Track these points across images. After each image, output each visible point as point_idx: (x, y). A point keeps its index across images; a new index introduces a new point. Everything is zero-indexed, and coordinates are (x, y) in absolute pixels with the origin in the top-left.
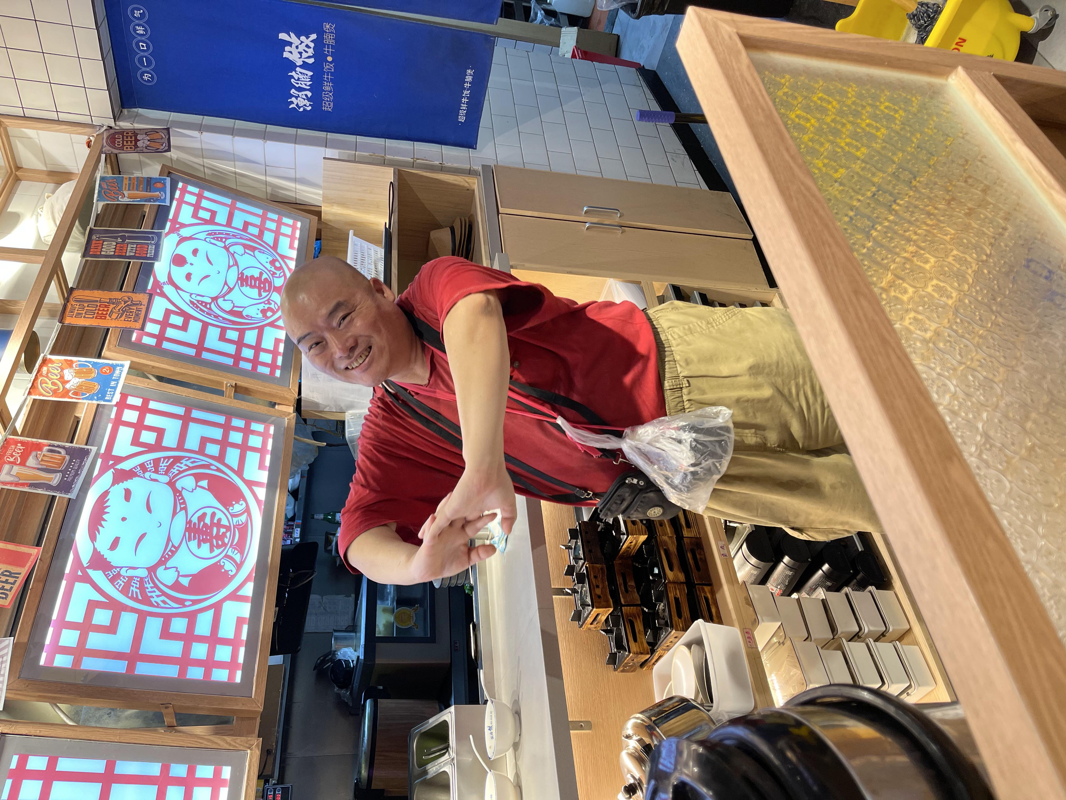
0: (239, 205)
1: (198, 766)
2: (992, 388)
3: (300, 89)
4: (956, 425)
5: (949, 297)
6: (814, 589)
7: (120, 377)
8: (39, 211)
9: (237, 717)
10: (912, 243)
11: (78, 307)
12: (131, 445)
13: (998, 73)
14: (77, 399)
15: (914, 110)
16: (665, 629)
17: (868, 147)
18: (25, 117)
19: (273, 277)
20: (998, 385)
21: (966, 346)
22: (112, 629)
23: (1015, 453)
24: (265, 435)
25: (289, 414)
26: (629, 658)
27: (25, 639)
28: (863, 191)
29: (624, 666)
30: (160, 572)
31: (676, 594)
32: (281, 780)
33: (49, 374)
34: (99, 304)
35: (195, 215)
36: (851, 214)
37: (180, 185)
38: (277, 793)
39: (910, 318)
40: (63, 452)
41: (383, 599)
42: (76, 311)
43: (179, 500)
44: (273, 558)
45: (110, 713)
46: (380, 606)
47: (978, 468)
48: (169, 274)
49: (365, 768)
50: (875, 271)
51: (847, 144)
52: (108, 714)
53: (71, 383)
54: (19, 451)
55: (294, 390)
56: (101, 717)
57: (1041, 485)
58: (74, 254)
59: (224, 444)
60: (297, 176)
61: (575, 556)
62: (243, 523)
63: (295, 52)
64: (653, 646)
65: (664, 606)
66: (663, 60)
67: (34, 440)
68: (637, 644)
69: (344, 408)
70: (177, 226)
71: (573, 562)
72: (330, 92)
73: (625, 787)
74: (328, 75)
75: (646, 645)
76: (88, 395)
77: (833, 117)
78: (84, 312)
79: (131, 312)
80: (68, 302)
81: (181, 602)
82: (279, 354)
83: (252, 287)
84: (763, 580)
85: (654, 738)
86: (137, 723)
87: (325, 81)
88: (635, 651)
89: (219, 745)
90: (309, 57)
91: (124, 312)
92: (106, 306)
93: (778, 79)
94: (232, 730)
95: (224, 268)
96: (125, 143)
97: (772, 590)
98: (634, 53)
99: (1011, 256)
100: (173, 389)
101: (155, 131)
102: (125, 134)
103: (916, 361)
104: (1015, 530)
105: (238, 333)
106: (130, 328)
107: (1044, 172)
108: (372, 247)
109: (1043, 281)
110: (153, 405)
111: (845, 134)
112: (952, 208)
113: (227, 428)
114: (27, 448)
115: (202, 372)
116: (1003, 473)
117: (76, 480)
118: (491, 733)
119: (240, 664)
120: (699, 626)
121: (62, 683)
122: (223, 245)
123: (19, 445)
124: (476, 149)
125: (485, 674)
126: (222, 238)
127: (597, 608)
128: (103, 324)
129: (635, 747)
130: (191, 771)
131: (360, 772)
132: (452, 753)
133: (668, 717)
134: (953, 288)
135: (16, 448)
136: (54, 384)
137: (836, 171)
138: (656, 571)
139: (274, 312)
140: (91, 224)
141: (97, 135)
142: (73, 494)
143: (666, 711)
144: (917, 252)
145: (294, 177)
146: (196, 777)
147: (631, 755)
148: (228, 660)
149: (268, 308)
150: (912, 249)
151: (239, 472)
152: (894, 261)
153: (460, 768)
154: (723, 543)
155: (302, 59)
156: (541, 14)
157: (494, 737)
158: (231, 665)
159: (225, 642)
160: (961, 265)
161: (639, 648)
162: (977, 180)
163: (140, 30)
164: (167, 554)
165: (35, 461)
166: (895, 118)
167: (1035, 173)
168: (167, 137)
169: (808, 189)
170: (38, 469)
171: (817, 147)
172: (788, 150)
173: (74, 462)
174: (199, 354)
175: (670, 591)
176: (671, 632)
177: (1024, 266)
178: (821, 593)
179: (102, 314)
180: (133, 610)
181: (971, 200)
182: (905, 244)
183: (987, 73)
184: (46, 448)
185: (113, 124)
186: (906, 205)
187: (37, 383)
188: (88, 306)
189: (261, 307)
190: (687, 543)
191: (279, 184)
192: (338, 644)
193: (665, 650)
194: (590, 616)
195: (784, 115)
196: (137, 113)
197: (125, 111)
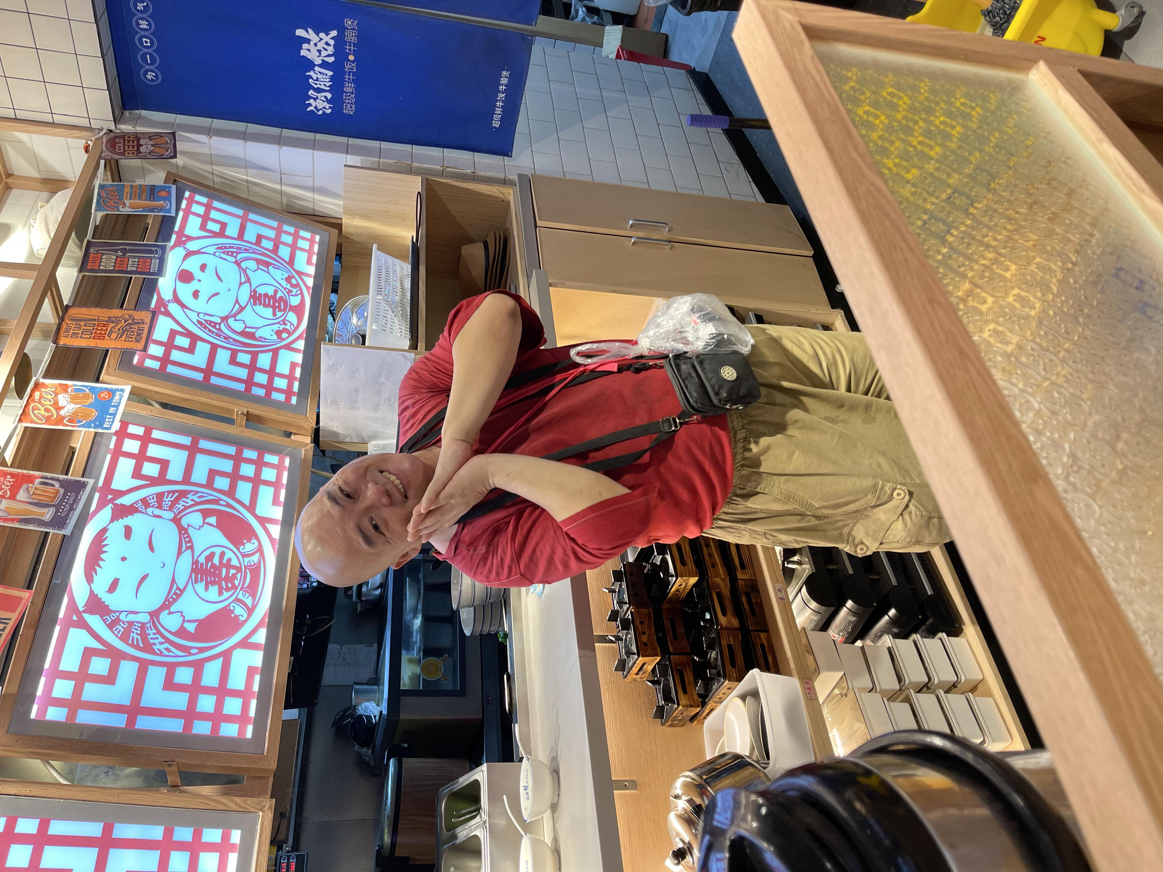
0: (252, 216)
1: (204, 829)
2: (1079, 405)
3: (319, 90)
4: (1041, 445)
5: (1032, 307)
6: (879, 637)
7: (119, 403)
8: (32, 222)
9: (247, 777)
10: (991, 249)
11: (73, 326)
12: (133, 477)
13: (1083, 68)
14: (72, 426)
15: (992, 107)
16: (717, 679)
17: (942, 146)
18: (16, 119)
19: (289, 295)
20: (1086, 403)
21: (1051, 360)
22: (110, 679)
23: (1105, 475)
24: (279, 468)
25: (307, 444)
26: (678, 711)
27: (14, 690)
28: (937, 193)
29: (673, 720)
30: (164, 617)
31: (729, 641)
32: (296, 847)
33: (42, 400)
34: (97, 323)
35: (203, 227)
36: (925, 217)
37: (187, 194)
38: (291, 860)
39: (989, 330)
40: (57, 485)
41: (409, 648)
42: (72, 331)
43: (185, 538)
44: (288, 602)
45: (108, 771)
46: (405, 657)
47: (1065, 491)
48: (175, 291)
49: (388, 833)
50: (951, 279)
51: (919, 143)
52: (105, 773)
53: (66, 409)
54: (9, 484)
55: (312, 419)
56: (97, 776)
57: (1134, 510)
58: (69, 269)
59: (235, 477)
60: (315, 185)
61: (620, 600)
62: (255, 564)
63: (313, 49)
64: (704, 699)
65: (717, 654)
66: (715, 61)
67: (25, 471)
68: (686, 696)
69: (366, 439)
70: (183, 240)
71: (617, 607)
72: (352, 93)
73: (674, 852)
74: (349, 75)
75: (696, 697)
76: (84, 422)
77: (904, 113)
78: (80, 332)
79: (132, 332)
80: (63, 321)
81: (186, 650)
82: (295, 379)
83: (265, 306)
84: (824, 626)
85: (705, 797)
86: (138, 782)
87: (346, 81)
88: (685, 703)
89: (228, 806)
90: (329, 56)
91: (124, 331)
92: (104, 325)
93: (844, 73)
94: (243, 790)
95: (234, 287)
96: (126, 148)
97: (834, 637)
98: (684, 53)
99: (1099, 265)
100: (178, 417)
101: (160, 135)
102: (126, 138)
103: (998, 376)
104: (1106, 558)
105: (250, 356)
106: (131, 349)
107: (1134, 174)
108: (398, 263)
109: (1133, 291)
110: (156, 434)
111: (918, 132)
112: (1034, 212)
113: (238, 460)
114: (17, 480)
115: (211, 399)
116: (1092, 496)
117: (70, 516)
118: (527, 794)
119: (251, 717)
120: (754, 675)
121: (54, 738)
122: (234, 260)
123: (8, 477)
124: (511, 157)
125: (520, 729)
126: (232, 252)
127: (643, 656)
128: (102, 344)
129: (684, 808)
130: (197, 834)
131: (382, 838)
132: (484, 816)
133: (718, 776)
134: (1035, 297)
135: (5, 480)
136: (47, 410)
137: (908, 171)
138: (708, 616)
139: (290, 334)
140: (89, 236)
141: (96, 139)
142: (67, 530)
143: (718, 769)
144: (996, 259)
145: (311, 185)
146: (203, 841)
147: (680, 817)
148: (238, 713)
149: (284, 329)
150: (990, 255)
151: (251, 508)
152: (972, 269)
153: (493, 832)
154: (781, 585)
155: (321, 58)
156: (583, 11)
157: (530, 797)
158: (242, 719)
159: (235, 693)
160: (1045, 274)
161: (689, 699)
162: (1062, 183)
163: (144, 25)
164: (171, 597)
165: (26, 495)
166: (972, 116)
167: (1124, 176)
168: (173, 142)
169: (879, 190)
170: (29, 503)
171: (887, 145)
172: (856, 148)
173: (69, 496)
174: (207, 379)
175: (723, 638)
176: (723, 683)
177: (1113, 275)
178: (887, 640)
179: (100, 333)
180: (134, 658)
181: (1055, 204)
182: (983, 251)
183: (1071, 68)
184: (38, 481)
185: (113, 127)
186: (984, 208)
187: (29, 409)
188: (85, 325)
189: (276, 327)
190: (742, 585)
191: (296, 195)
192: (359, 698)
193: (717, 702)
194: (636, 665)
195: (851, 111)
196: (140, 115)
197: (127, 113)
